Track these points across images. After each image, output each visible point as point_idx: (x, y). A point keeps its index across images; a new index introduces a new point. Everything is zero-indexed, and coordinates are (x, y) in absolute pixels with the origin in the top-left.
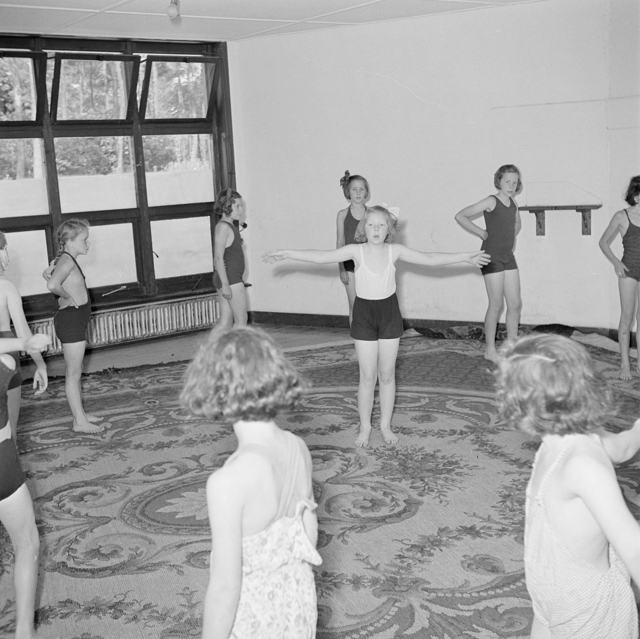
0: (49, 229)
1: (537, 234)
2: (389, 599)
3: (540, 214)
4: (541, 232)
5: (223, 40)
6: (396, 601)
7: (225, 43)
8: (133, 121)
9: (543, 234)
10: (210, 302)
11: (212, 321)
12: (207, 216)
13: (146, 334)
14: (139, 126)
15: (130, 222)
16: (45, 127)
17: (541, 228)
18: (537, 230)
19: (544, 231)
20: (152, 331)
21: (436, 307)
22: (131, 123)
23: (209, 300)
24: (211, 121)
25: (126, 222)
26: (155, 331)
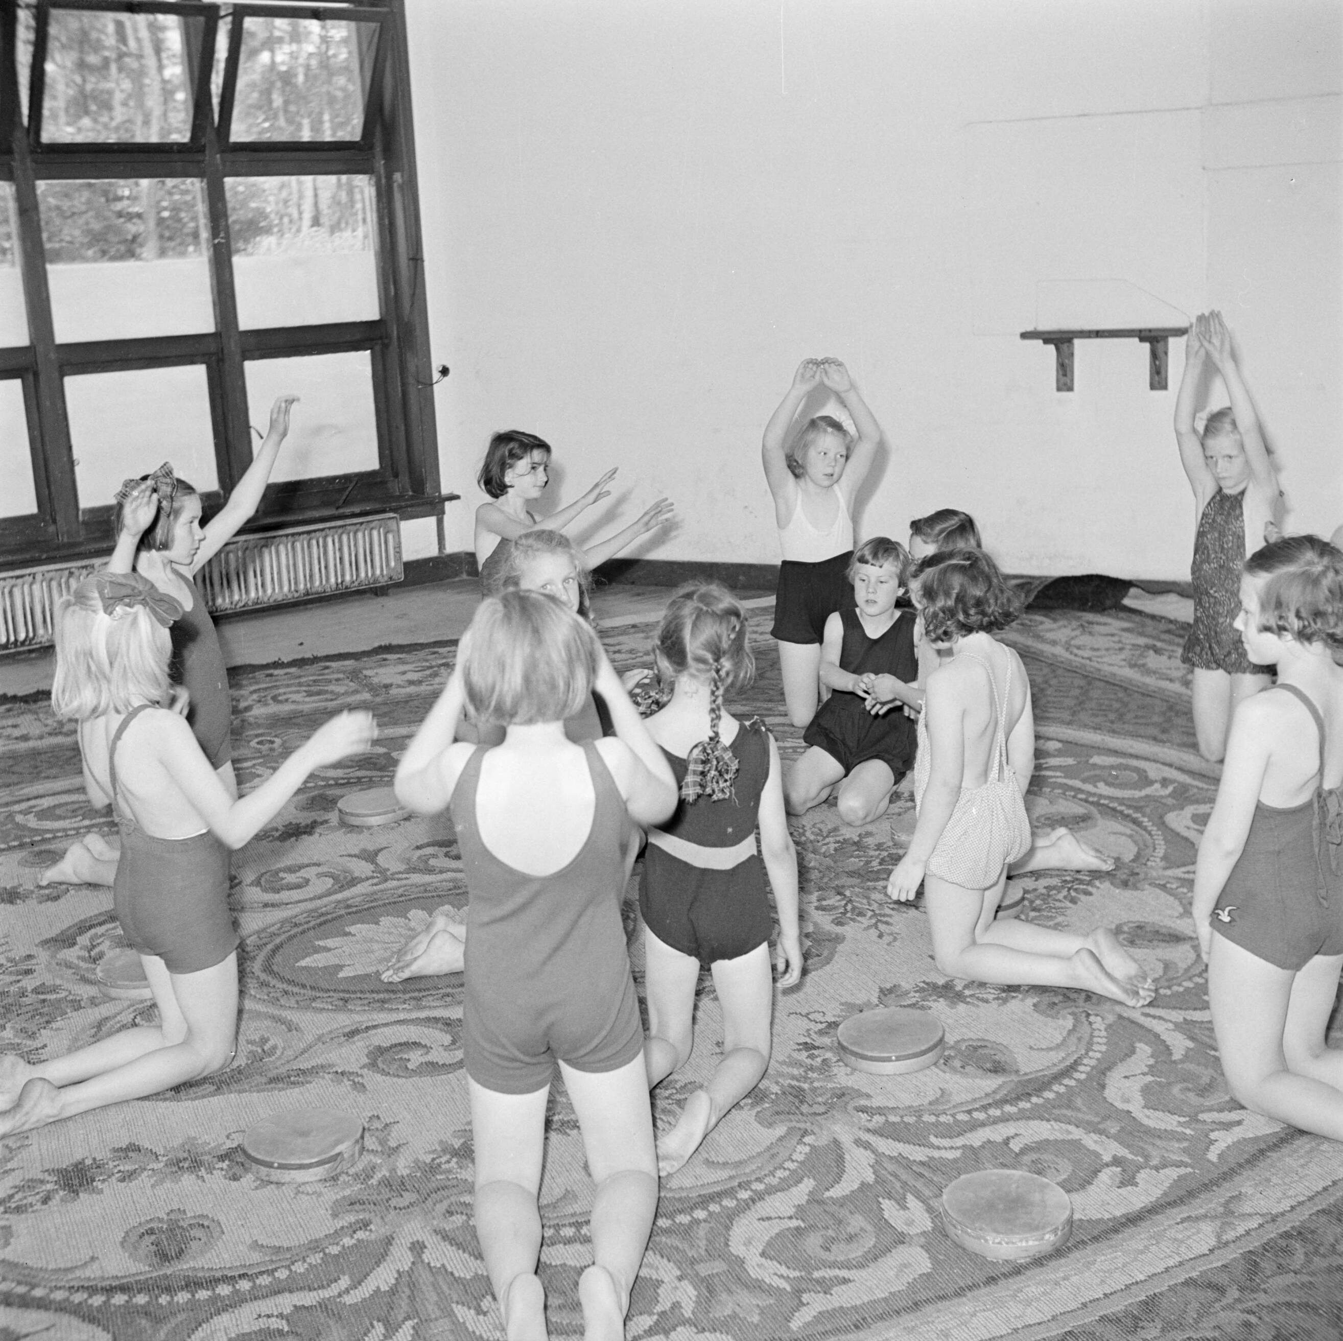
0: (31, 377)
1: (1059, 389)
2: (790, 1131)
3: (1065, 347)
4: (1065, 384)
6: (805, 1133)
8: (204, 146)
9: (1070, 389)
10: (375, 533)
11: (378, 572)
12: (366, 349)
13: (240, 600)
14: (218, 156)
15: (202, 363)
16: (17, 156)
17: (1065, 375)
18: (1058, 381)
19: (1072, 380)
20: (253, 595)
22: (202, 150)
23: (372, 529)
24: (371, 147)
25: (192, 363)
26: (260, 593)
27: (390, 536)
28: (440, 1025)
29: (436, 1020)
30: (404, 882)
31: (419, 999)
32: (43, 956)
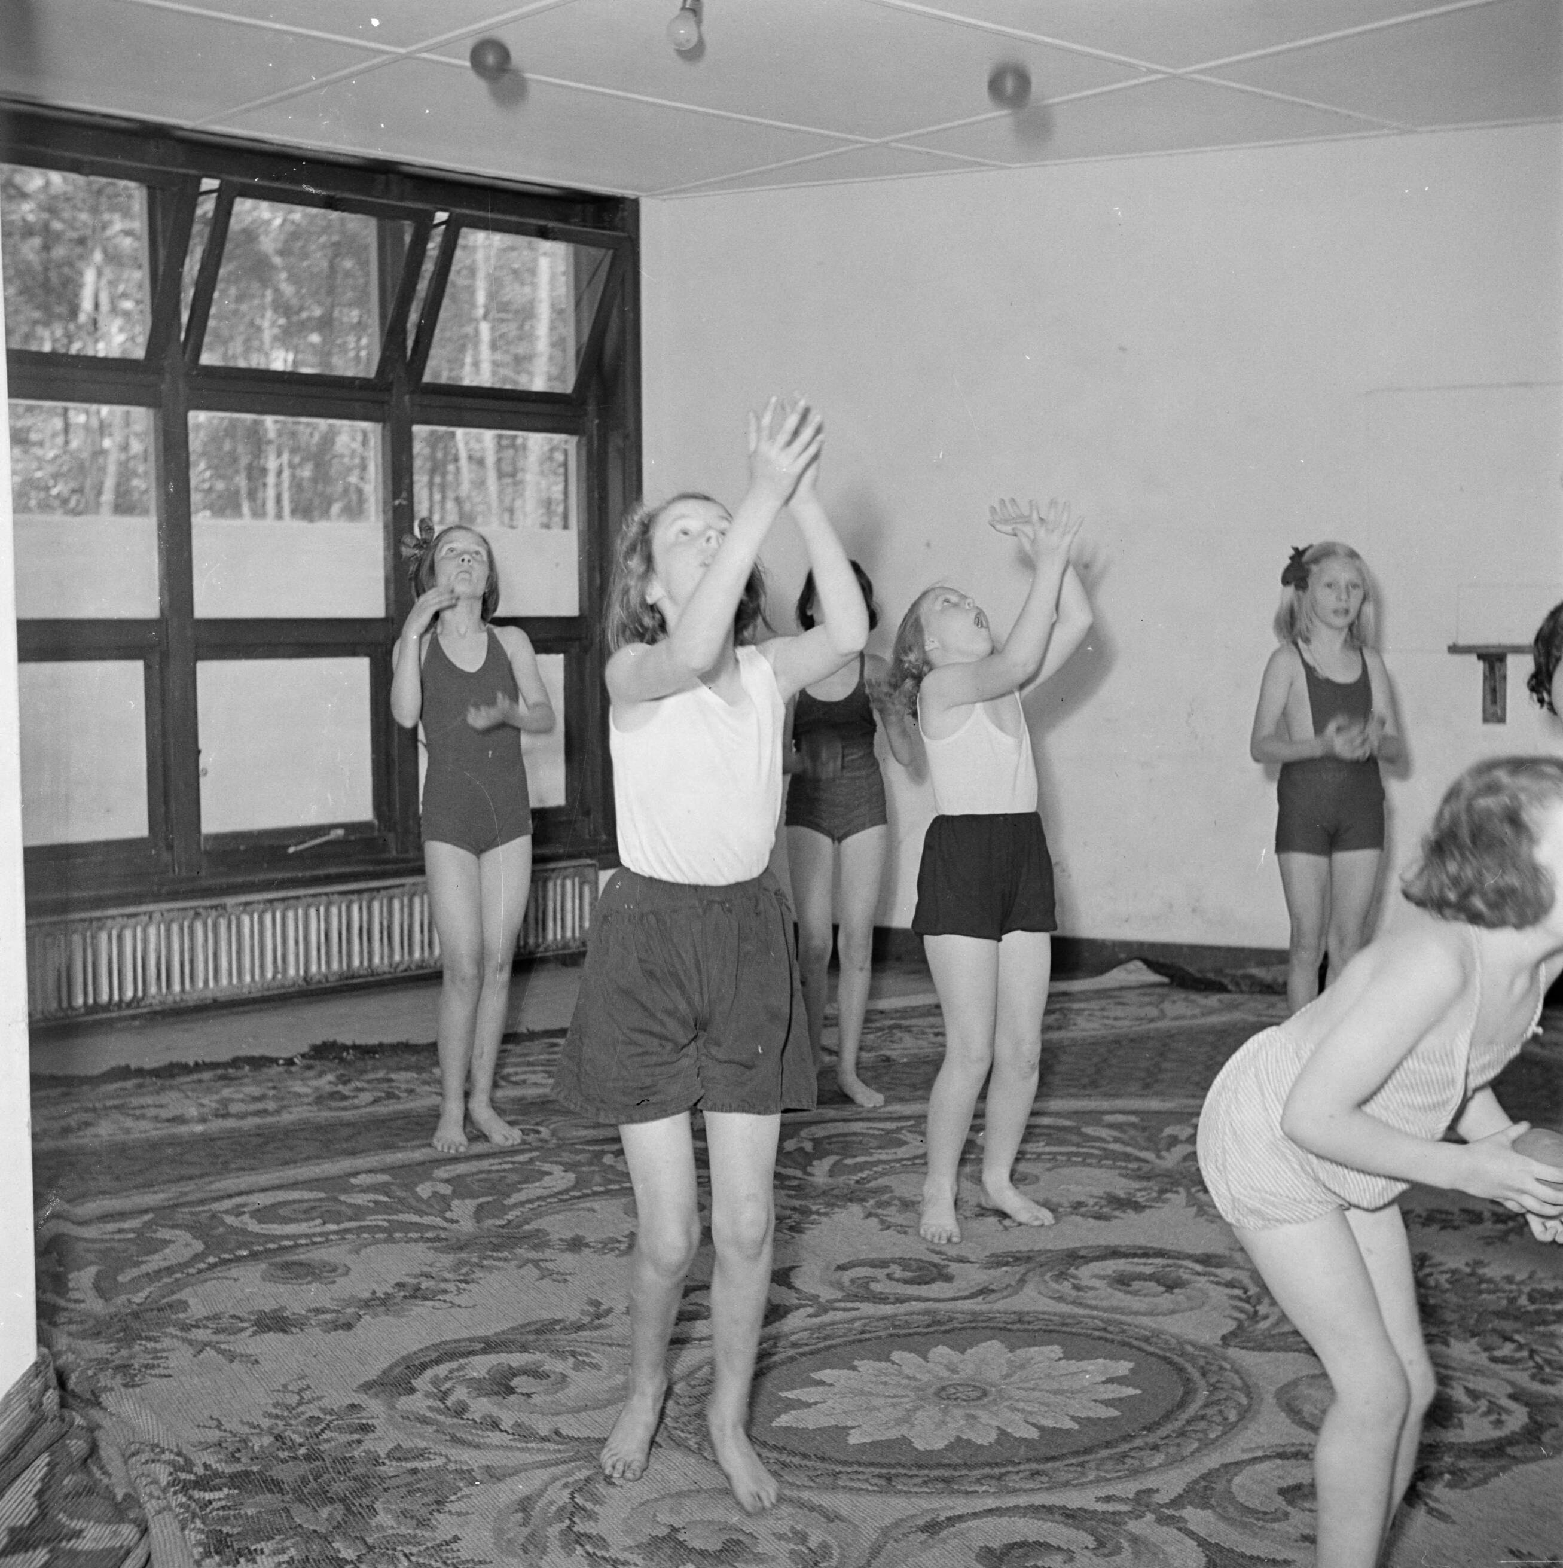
0: (156, 659)
1: (1486, 720)
3: (1497, 665)
4: (1495, 714)
5: (630, 193)
7: (636, 202)
8: (391, 384)
9: (1502, 720)
10: (569, 883)
11: (569, 934)
12: (558, 652)
13: (402, 962)
14: (407, 397)
15: (366, 655)
16: (168, 377)
17: (1494, 702)
18: (1484, 711)
19: (1504, 709)
20: (417, 955)
21: (1194, 910)
22: (388, 388)
23: (565, 878)
24: (584, 403)
25: (354, 653)
26: (426, 954)
27: (586, 889)
28: (1057, 1517)
29: (1050, 1510)
30: (854, 1313)
31: (1000, 1478)
32: (375, 1407)
